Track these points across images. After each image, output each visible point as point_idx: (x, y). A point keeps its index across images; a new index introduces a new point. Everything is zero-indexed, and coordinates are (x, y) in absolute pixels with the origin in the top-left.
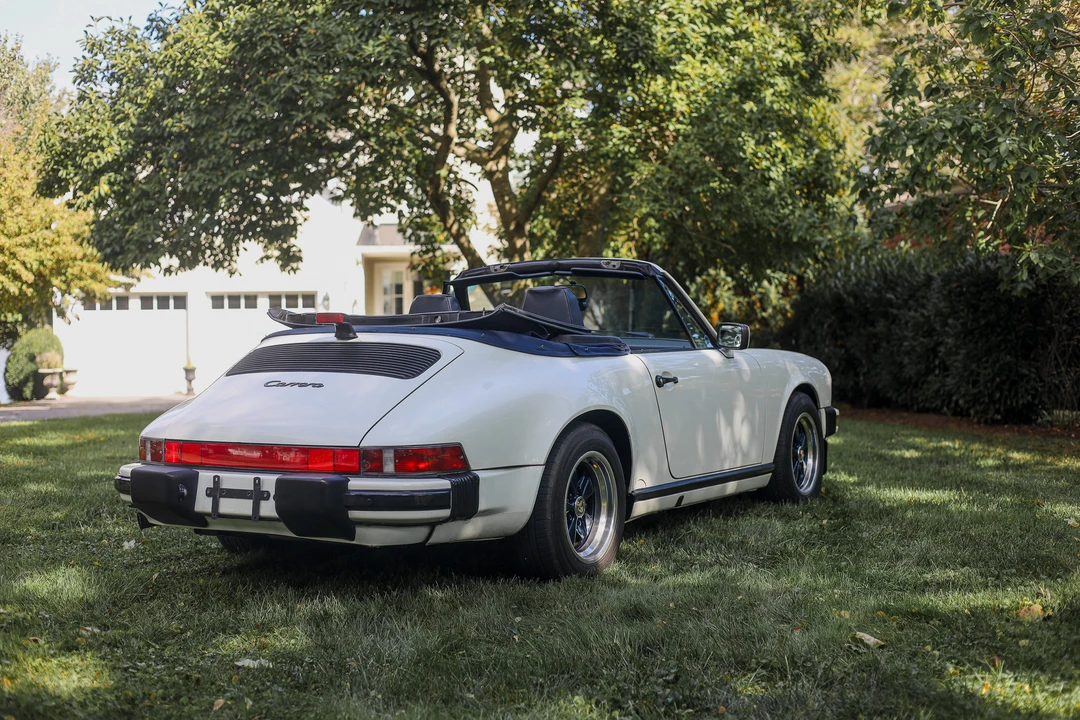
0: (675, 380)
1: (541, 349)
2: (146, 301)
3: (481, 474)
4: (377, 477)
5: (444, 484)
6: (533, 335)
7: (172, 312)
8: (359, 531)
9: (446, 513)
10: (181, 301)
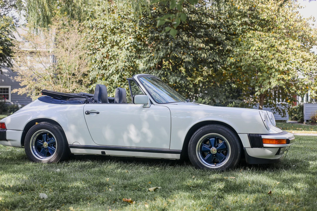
0: (98, 113)
1: (51, 101)
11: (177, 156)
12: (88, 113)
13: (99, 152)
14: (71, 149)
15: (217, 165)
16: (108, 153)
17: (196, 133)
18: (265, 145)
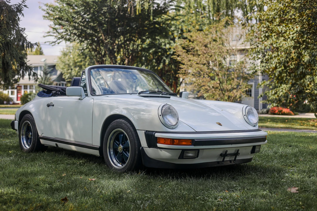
0: (53, 106)
12: (48, 106)
14: (40, 140)
18: (159, 145)
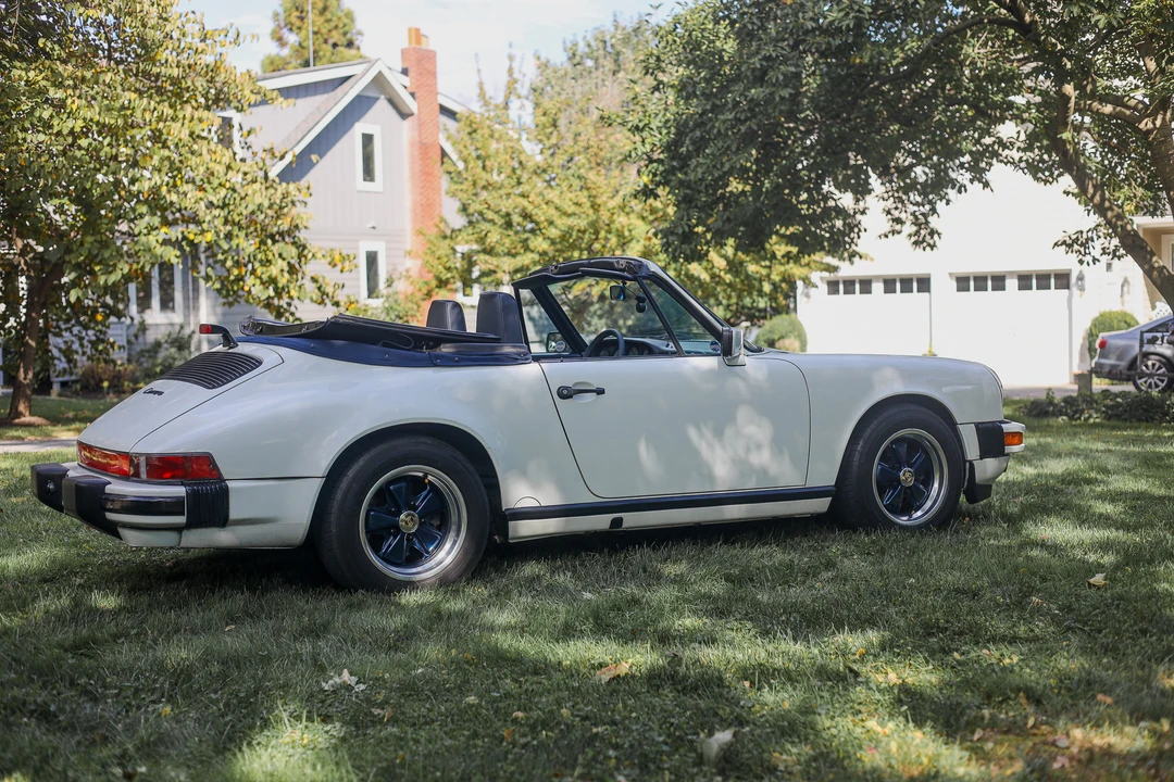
0: (600, 392)
1: (386, 360)
2: (889, 285)
3: (230, 484)
4: (137, 482)
5: (179, 491)
6: (385, 345)
7: (916, 296)
8: (123, 532)
9: (181, 520)
10: (924, 284)
11: (821, 505)
13: (602, 522)
14: (513, 524)
15: (915, 516)
16: (632, 520)
17: (869, 430)
